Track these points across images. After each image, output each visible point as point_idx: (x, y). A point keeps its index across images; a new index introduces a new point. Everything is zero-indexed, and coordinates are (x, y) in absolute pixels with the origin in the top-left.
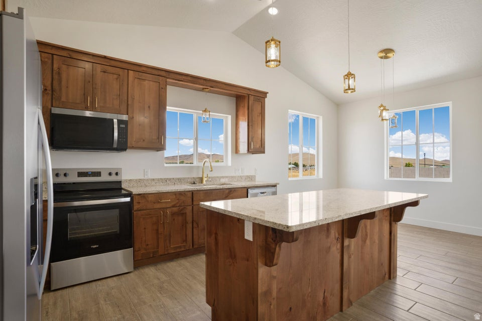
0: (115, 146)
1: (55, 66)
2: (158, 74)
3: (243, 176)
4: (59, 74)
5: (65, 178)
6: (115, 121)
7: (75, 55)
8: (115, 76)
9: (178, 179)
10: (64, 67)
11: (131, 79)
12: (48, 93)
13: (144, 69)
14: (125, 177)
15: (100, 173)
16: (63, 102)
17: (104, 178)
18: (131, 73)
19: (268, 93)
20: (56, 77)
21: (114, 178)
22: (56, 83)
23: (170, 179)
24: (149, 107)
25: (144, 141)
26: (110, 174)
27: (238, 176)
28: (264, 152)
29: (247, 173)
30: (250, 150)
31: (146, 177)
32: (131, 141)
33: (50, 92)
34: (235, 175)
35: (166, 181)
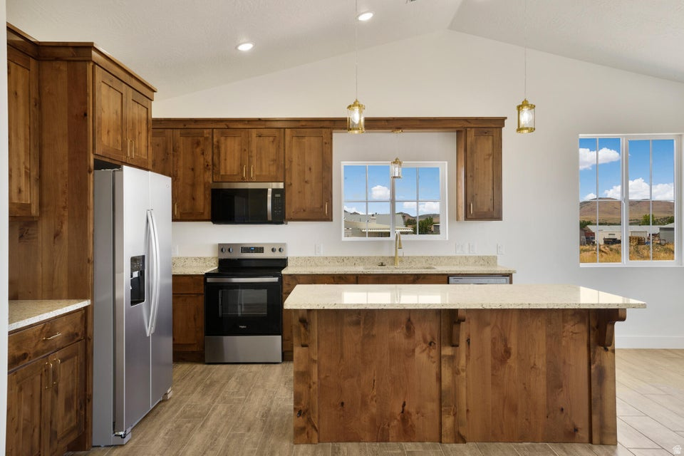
0: (270, 218)
1: (215, 140)
2: (320, 126)
3: (470, 257)
4: (218, 147)
5: (228, 253)
6: (270, 190)
7: (231, 125)
8: (271, 139)
9: (360, 258)
10: (223, 139)
11: (288, 138)
12: (209, 169)
13: (304, 123)
14: (290, 254)
15: (263, 248)
16: (222, 175)
17: (267, 254)
18: (288, 131)
19: (506, 118)
20: (216, 151)
21: (277, 255)
22: (215, 157)
23: (348, 258)
24: (310, 169)
25: (304, 211)
26: (273, 250)
27: (462, 257)
28: (499, 218)
29: (480, 251)
30: (469, 217)
31: (318, 255)
32: (289, 211)
33: (211, 167)
34: (454, 255)
35: (343, 260)
